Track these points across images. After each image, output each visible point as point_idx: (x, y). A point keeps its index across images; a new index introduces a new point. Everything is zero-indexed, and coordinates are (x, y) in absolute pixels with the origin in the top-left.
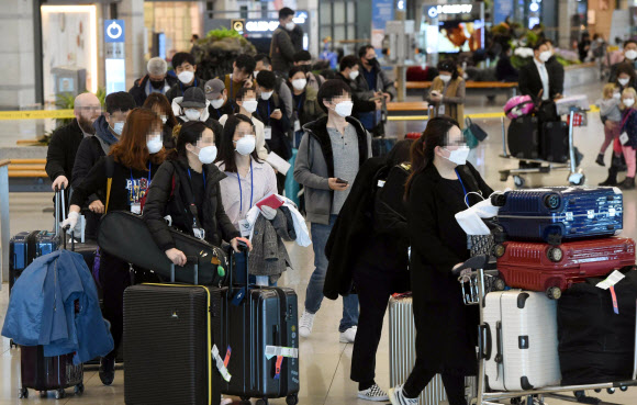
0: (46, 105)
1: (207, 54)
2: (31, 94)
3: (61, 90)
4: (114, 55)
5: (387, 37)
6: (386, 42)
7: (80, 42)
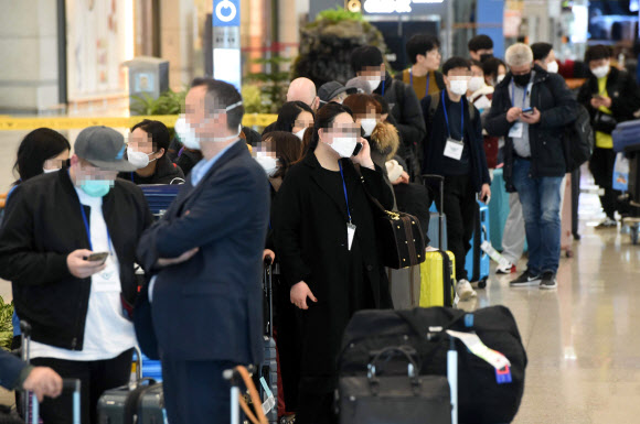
0: (71, 108)
1: (317, 42)
2: (54, 91)
3: (138, 90)
4: (226, 43)
5: (524, 21)
6: (524, 27)
7: (112, 25)
